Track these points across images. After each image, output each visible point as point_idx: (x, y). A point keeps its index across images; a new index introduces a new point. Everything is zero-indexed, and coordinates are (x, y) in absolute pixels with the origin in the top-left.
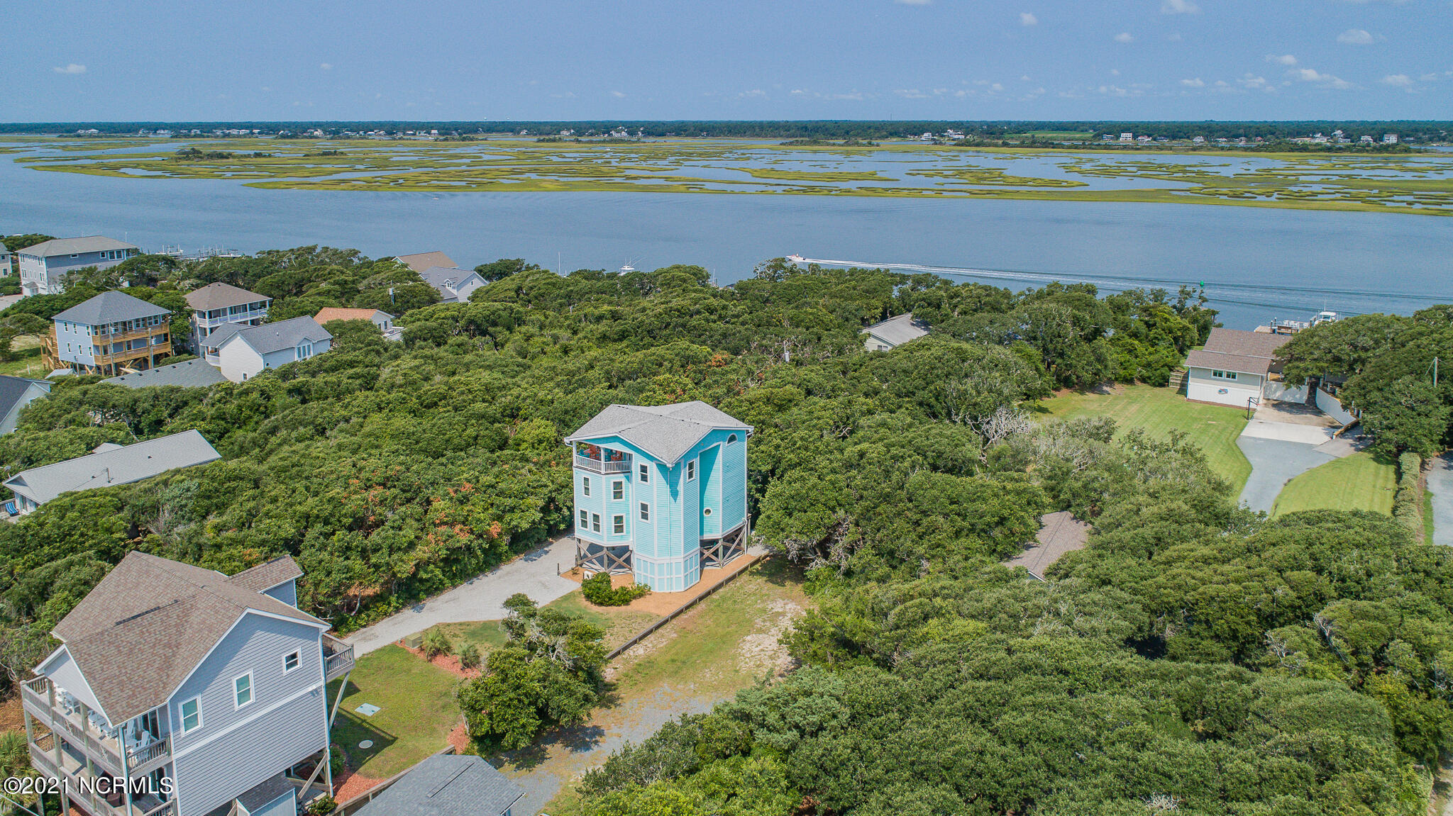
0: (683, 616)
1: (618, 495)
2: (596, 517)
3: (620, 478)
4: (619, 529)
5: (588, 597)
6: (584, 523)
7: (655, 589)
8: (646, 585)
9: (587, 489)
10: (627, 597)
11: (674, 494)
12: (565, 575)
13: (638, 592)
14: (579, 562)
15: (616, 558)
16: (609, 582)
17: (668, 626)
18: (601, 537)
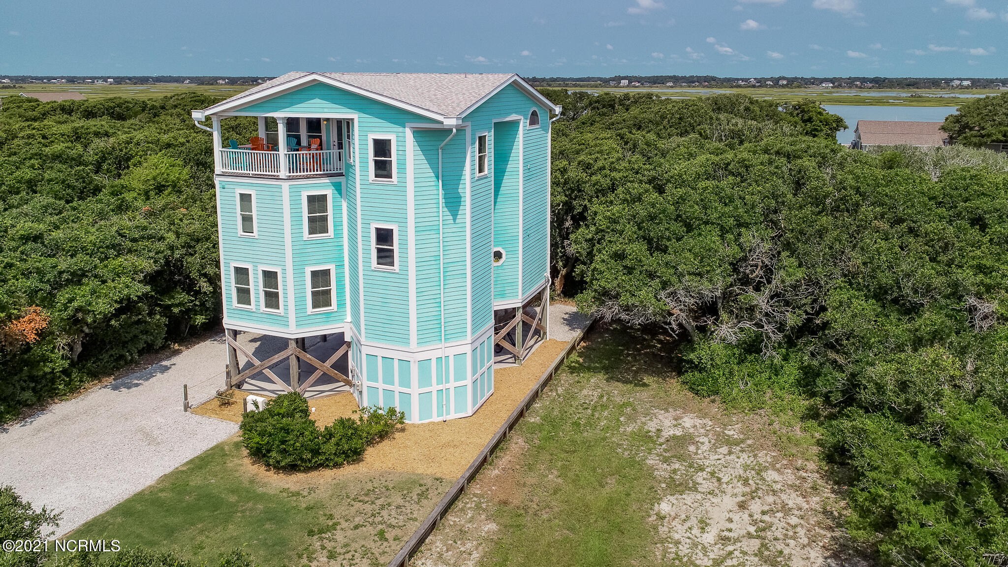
0: (492, 472)
1: (318, 224)
2: (270, 277)
3: (323, 187)
4: (321, 298)
5: (259, 454)
6: (244, 295)
7: (414, 418)
8: (392, 411)
9: (247, 220)
10: (356, 443)
11: (453, 203)
12: (203, 409)
13: (376, 428)
14: (235, 380)
15: (315, 362)
16: (306, 412)
17: (467, 503)
18: (284, 321)
